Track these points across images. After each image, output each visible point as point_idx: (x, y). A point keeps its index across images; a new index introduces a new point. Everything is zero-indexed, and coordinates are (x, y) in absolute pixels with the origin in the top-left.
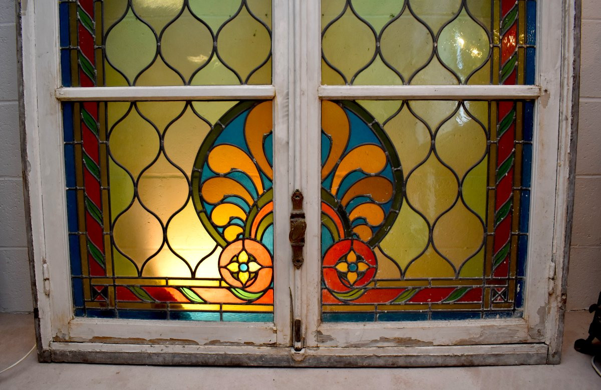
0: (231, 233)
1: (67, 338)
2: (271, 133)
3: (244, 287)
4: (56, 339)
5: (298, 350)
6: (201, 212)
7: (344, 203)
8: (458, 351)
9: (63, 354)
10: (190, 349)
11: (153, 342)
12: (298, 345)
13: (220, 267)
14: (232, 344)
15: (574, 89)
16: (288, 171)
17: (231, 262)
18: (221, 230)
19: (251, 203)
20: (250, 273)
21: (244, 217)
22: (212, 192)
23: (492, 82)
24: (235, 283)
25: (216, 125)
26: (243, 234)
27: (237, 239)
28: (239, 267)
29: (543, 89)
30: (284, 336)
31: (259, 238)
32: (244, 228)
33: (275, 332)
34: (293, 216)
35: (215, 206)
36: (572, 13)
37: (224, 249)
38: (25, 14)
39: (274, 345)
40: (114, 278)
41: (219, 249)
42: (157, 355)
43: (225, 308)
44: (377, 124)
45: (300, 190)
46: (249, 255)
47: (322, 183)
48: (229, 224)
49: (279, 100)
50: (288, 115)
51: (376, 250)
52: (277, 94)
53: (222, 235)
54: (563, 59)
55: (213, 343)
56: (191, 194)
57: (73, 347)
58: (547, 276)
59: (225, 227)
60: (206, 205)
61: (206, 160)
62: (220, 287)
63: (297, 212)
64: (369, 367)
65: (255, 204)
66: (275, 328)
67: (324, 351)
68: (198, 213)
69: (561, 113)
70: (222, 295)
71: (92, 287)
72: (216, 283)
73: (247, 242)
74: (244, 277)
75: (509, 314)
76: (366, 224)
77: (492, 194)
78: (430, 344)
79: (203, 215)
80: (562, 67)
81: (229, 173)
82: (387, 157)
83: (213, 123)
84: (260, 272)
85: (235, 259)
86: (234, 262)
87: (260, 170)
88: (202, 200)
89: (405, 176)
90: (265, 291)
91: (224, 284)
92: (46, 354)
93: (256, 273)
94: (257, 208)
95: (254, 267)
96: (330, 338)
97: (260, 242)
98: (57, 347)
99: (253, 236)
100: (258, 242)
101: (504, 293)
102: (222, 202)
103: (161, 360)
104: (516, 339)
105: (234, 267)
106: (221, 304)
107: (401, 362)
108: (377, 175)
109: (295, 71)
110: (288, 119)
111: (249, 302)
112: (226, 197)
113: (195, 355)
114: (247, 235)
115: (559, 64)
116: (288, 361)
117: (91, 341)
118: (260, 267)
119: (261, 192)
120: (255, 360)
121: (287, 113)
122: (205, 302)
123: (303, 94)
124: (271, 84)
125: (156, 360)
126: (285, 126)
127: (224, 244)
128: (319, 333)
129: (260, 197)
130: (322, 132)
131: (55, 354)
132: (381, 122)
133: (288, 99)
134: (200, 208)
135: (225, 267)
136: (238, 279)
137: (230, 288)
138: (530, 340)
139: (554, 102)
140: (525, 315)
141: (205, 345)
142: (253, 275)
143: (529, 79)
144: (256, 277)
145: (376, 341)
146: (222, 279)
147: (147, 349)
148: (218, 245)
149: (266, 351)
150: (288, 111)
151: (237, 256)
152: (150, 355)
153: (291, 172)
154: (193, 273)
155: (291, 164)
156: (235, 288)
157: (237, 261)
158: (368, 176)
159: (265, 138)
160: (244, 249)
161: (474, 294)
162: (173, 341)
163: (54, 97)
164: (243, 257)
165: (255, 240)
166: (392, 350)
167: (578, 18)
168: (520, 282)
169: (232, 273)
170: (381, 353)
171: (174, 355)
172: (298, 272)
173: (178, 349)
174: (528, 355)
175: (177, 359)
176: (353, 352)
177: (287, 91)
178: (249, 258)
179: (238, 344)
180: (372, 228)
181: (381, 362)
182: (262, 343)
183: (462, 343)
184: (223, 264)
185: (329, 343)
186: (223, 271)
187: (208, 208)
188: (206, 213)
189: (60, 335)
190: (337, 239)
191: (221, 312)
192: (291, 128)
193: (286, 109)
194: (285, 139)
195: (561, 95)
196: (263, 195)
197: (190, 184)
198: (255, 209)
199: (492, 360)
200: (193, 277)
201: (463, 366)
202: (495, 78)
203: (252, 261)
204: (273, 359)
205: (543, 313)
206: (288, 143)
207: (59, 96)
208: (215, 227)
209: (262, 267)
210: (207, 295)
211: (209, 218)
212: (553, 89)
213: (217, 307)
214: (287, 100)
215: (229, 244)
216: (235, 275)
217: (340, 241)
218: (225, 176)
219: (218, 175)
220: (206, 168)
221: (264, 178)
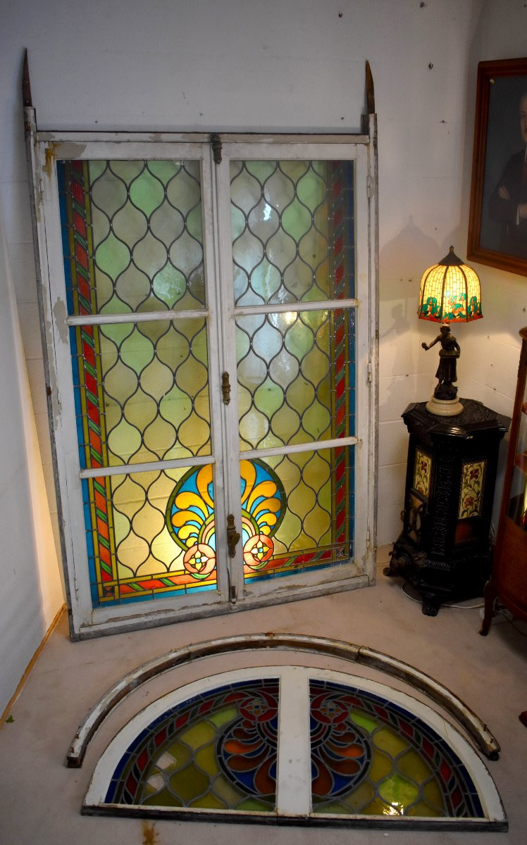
0: (190, 543)
1: (90, 624)
2: (212, 482)
3: (199, 572)
4: (83, 626)
5: (234, 603)
6: (172, 532)
7: (254, 515)
8: (320, 587)
9: (89, 634)
10: (171, 615)
11: (146, 615)
12: (234, 600)
13: (184, 563)
14: (195, 606)
15: (375, 437)
16: (224, 504)
17: (191, 558)
18: (184, 541)
19: (202, 523)
20: (202, 563)
21: (197, 531)
22: (178, 520)
23: (333, 438)
24: (195, 571)
26: (197, 541)
27: (194, 545)
28: (195, 561)
29: (360, 439)
30: (225, 596)
31: (207, 543)
32: (198, 538)
33: (220, 595)
34: (228, 529)
35: (180, 528)
36: (374, 396)
37: (186, 552)
38: (56, 429)
39: (219, 603)
40: (118, 580)
41: (184, 552)
42: (150, 622)
43: (188, 586)
44: (271, 469)
46: (201, 553)
47: (242, 506)
48: (189, 537)
49: (218, 465)
51: (273, 538)
52: (216, 462)
53: (185, 544)
54: (370, 422)
55: (183, 608)
56: (166, 523)
57: (95, 628)
58: (365, 538)
59: (186, 540)
60: (175, 528)
61: (174, 502)
62: (185, 574)
63: (230, 527)
64: (273, 605)
65: (204, 523)
66: (219, 593)
67: (248, 601)
68: (170, 533)
69: (369, 451)
70: (187, 578)
71: (104, 588)
72: (183, 573)
73: (200, 546)
74: (199, 566)
75: (346, 562)
76: (267, 525)
77: (334, 498)
78: (305, 586)
79: (173, 534)
80: (370, 425)
81: (188, 508)
82: (277, 487)
83: (178, 481)
84: (208, 562)
85: (193, 556)
87: (206, 503)
88: (172, 525)
89: (287, 496)
90: (211, 572)
91: (187, 572)
92: (77, 636)
93: (206, 563)
94: (205, 525)
95: (204, 559)
96: (251, 593)
97: (208, 545)
98: (84, 630)
99: (203, 542)
100: (206, 545)
101: (343, 551)
102: (185, 525)
103: (152, 624)
104: (351, 575)
105: (192, 561)
106: (185, 584)
107: (291, 599)
108: (272, 497)
111: (203, 580)
112: (187, 522)
113: (173, 618)
114: (200, 542)
115: (367, 424)
116: (227, 610)
117: (107, 622)
118: (208, 559)
119: (207, 516)
120: (209, 613)
122: (176, 585)
124: (211, 454)
125: (149, 625)
127: (186, 549)
128: (244, 591)
129: (206, 519)
130: (241, 478)
131: (83, 634)
132: (273, 468)
133: (223, 463)
134: (171, 530)
135: (187, 562)
136: (195, 568)
137: (191, 574)
138: (359, 574)
139: (365, 445)
140: (355, 561)
141: (178, 610)
143: (352, 434)
144: (205, 565)
145: (276, 590)
146: (186, 569)
147: (144, 619)
148: (183, 550)
149: (215, 607)
150: (223, 471)
151: (194, 555)
152: (146, 623)
153: (226, 505)
154: (168, 569)
155: (226, 500)
156: (193, 573)
157: (194, 558)
158: (267, 498)
159: (209, 484)
160: (198, 550)
161: (327, 555)
162: (159, 612)
163: (78, 478)
164: (198, 555)
165: (204, 544)
166: (285, 594)
167: (377, 399)
168: (352, 543)
169: (191, 565)
170: (279, 596)
171: (160, 620)
172: (233, 559)
173: (163, 616)
174: (358, 584)
175: (162, 622)
176: (264, 599)
177: (222, 459)
178: (201, 555)
179: (198, 606)
180: (270, 526)
181: (280, 601)
182: (212, 602)
183: (323, 583)
184: (185, 561)
185: (250, 596)
186: (186, 565)
187: (176, 530)
188: (175, 533)
189: (86, 623)
190: (251, 536)
191: (185, 589)
193: (221, 469)
194: (222, 485)
195: (369, 442)
197: (165, 517)
198: (204, 527)
199: (339, 589)
200: (168, 571)
201: (324, 595)
202: (334, 436)
203: (203, 556)
204: (219, 611)
205: (364, 559)
206: (224, 488)
207: (81, 477)
208: (181, 540)
209: (210, 559)
210: (177, 580)
211: (177, 535)
212: (365, 439)
213: (183, 587)
215: (189, 548)
216: (193, 566)
217: (253, 536)
218: (186, 510)
219: (182, 510)
220: (174, 507)
221: (209, 508)
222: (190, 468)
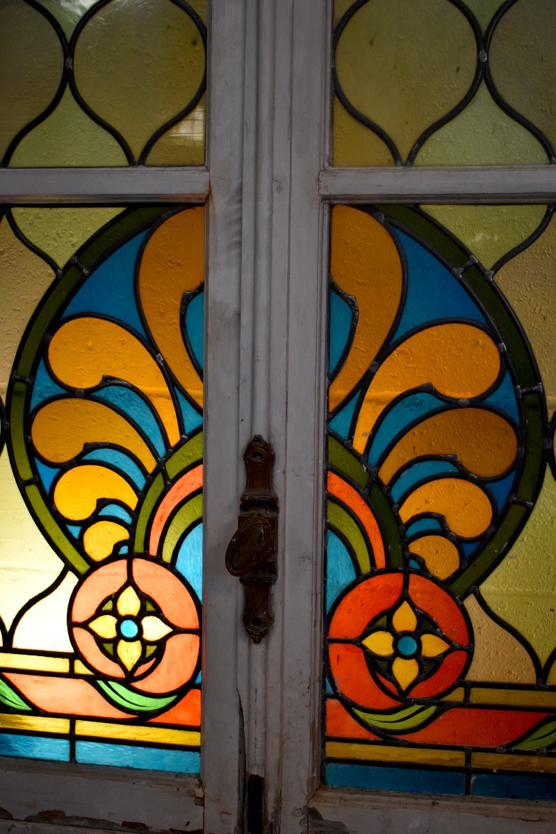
0: (101, 540)
2: (201, 288)
3: (129, 680)
6: (29, 482)
7: (386, 474)
13: (71, 625)
16: (238, 388)
17: (99, 612)
18: (75, 531)
19: (150, 465)
20: (145, 644)
21: (132, 500)
22: (55, 433)
24: (112, 669)
25: (69, 265)
26: (130, 543)
27: (114, 557)
28: (118, 627)
30: (224, 813)
31: (167, 557)
32: (131, 528)
33: (201, 801)
34: (246, 505)
35: (64, 468)
37: (82, 578)
41: (71, 579)
43: (83, 728)
44: (478, 267)
45: (265, 438)
46: (144, 597)
47: (328, 421)
48: (95, 518)
49: (219, 205)
50: (240, 243)
51: (471, 603)
52: (214, 190)
53: (78, 544)
55: (47, 816)
56: (5, 437)
59: (85, 524)
60: (41, 468)
61: (42, 353)
62: (71, 674)
63: (258, 494)
65: (160, 469)
66: (199, 792)
68: (22, 485)
70: (76, 696)
72: (62, 665)
73: (138, 564)
74: (130, 653)
76: (444, 531)
79: (33, 491)
81: (97, 388)
82: (503, 355)
83: (61, 263)
84: (170, 644)
85: (108, 606)
86: (107, 613)
88: (32, 453)
89: (551, 408)
90: (180, 693)
91: (80, 668)
93: (161, 644)
94: (165, 477)
95: (154, 629)
97: (171, 567)
99: (153, 551)
100: (165, 565)
102: (79, 461)
105: (105, 627)
106: (73, 718)
108: (476, 403)
109: (257, 128)
110: (240, 255)
111: (142, 718)
112: (89, 448)
114: (139, 547)
118: (171, 630)
119: (174, 438)
121: (237, 239)
122: (36, 711)
123: (279, 189)
124: (204, 163)
126: (234, 271)
127: (82, 567)
128: (313, 814)
129: (171, 451)
130: (332, 288)
132: (487, 264)
133: (241, 201)
134: (27, 474)
135: (85, 625)
136: (115, 658)
137: (95, 678)
141: (28, 819)
142: (151, 650)
144: (158, 655)
146: (75, 655)
148: (69, 567)
150: (240, 233)
151: (114, 598)
153: (245, 391)
154: (8, 637)
155: (245, 370)
156: (106, 678)
157: (114, 612)
158: (452, 404)
159: (187, 300)
160: (130, 582)
164: (129, 603)
165: (158, 560)
169: (100, 641)
172: (258, 649)
177: (239, 181)
178: (143, 607)
179: (109, 826)
180: (459, 542)
182: (167, 828)
184: (79, 617)
186: (81, 635)
187: (47, 475)
188: (39, 484)
190: (365, 567)
191: (72, 737)
192: (248, 277)
193: (235, 228)
194: (234, 306)
196: (179, 445)
197: (5, 413)
198: (158, 484)
200: (8, 646)
203: (150, 614)
206: (239, 315)
208: (62, 522)
209: (176, 630)
210: (39, 692)
211: (49, 499)
213: (62, 726)
214: (238, 206)
215: (94, 566)
216: (108, 647)
217: (374, 572)
218: (88, 394)
219: (71, 393)
220: (42, 373)
221: (184, 404)
222: (115, 212)
